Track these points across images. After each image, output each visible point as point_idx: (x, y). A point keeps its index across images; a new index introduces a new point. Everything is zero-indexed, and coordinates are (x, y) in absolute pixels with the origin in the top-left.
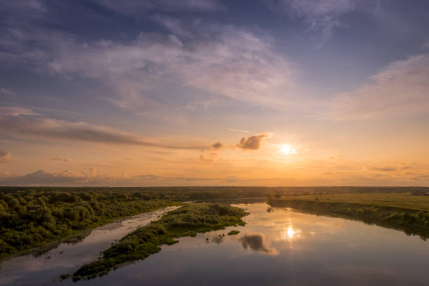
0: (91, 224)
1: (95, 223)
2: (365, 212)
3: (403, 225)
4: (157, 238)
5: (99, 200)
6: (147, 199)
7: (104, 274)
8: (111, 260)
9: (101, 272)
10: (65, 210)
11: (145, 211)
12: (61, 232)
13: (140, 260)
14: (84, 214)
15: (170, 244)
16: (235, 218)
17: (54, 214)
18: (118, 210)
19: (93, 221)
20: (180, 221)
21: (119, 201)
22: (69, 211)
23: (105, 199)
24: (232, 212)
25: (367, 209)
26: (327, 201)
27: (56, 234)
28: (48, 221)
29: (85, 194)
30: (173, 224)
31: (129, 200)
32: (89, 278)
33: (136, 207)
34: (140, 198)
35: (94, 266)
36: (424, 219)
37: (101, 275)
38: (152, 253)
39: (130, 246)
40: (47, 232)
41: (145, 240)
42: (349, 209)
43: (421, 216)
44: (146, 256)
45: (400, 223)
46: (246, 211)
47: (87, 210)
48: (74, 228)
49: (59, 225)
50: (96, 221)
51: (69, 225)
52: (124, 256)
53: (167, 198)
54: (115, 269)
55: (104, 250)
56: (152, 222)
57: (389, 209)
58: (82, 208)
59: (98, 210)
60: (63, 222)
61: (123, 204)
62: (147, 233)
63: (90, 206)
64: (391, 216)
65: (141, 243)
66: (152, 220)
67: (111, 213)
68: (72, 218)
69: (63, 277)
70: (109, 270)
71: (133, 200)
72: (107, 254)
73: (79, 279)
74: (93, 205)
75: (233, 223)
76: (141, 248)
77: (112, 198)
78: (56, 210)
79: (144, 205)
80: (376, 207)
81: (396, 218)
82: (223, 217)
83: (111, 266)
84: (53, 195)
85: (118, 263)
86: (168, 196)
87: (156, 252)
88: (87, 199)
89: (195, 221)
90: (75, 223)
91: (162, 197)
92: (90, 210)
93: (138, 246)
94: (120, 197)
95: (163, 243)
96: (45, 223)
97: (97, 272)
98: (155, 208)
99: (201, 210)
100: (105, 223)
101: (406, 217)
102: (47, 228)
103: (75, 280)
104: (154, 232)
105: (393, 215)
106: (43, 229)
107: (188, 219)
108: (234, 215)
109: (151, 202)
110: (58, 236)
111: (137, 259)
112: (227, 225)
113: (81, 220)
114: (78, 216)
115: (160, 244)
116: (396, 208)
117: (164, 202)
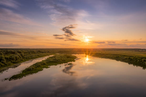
0: (20, 61)
1: (22, 61)
2: (117, 57)
3: (128, 61)
4: (42, 66)
5: (24, 53)
6: (43, 53)
7: (21, 78)
8: (24, 73)
9: (20, 78)
10: (10, 57)
11: (41, 57)
12: (8, 64)
13: (35, 73)
14: (17, 58)
15: (47, 68)
16: (72, 59)
17: (5, 58)
18: (31, 57)
19: (21, 60)
20: (52, 60)
21: (32, 53)
22: (11, 57)
23: (27, 53)
24: (71, 57)
25: (118, 56)
26: (105, 53)
27: (6, 65)
28: (3, 60)
29: (19, 51)
30: (49, 61)
31: (36, 53)
32: (15, 80)
33: (38, 55)
34: (40, 52)
35: (17, 76)
36: (135, 59)
37: (19, 78)
38: (40, 71)
39: (31, 69)
40: (3, 64)
41: (38, 67)
42: (112, 56)
43: (134, 58)
44: (37, 72)
45: (127, 60)
46: (77, 57)
47: (18, 56)
48: (14, 63)
49: (8, 62)
50: (22, 60)
51: (11, 62)
52: (29, 72)
53: (50, 52)
54: (25, 76)
55: (23, 70)
56: (43, 61)
57: (124, 56)
58: (17, 56)
59: (23, 56)
60: (9, 61)
61: (33, 54)
62: (39, 64)
63: (20, 55)
64: (124, 58)
65: (36, 68)
66: (43, 60)
67: (28, 57)
68: (13, 59)
69: (6, 79)
70: (23, 77)
71: (37, 53)
72: (23, 71)
73: (11, 80)
74: (21, 55)
75: (71, 61)
76: (36, 69)
77: (30, 52)
78: (7, 56)
79: (41, 55)
80: (121, 55)
81: (126, 59)
82: (68, 59)
83: (24, 76)
84: (7, 51)
85: (26, 74)
86: (51, 52)
87: (41, 71)
88: (20, 52)
89: (57, 60)
90: (14, 61)
91: (48, 52)
92: (20, 56)
93: (35, 69)
94: (33, 52)
95: (44, 68)
96: (2, 61)
97: (18, 78)
98: (45, 56)
99: (61, 56)
100: (26, 61)
101: (129, 58)
102: (3, 63)
103: (10, 80)
104: (42, 64)
105: (125, 58)
106: (1, 63)
107: (55, 59)
108: (72, 58)
109: (44, 54)
110: (7, 66)
111: (34, 73)
112: (69, 62)
113: (17, 60)
114: (15, 59)
115: (43, 68)
116: (127, 56)
117: (48, 54)
